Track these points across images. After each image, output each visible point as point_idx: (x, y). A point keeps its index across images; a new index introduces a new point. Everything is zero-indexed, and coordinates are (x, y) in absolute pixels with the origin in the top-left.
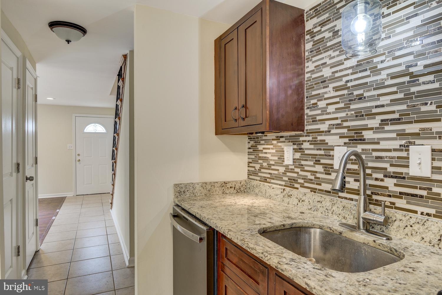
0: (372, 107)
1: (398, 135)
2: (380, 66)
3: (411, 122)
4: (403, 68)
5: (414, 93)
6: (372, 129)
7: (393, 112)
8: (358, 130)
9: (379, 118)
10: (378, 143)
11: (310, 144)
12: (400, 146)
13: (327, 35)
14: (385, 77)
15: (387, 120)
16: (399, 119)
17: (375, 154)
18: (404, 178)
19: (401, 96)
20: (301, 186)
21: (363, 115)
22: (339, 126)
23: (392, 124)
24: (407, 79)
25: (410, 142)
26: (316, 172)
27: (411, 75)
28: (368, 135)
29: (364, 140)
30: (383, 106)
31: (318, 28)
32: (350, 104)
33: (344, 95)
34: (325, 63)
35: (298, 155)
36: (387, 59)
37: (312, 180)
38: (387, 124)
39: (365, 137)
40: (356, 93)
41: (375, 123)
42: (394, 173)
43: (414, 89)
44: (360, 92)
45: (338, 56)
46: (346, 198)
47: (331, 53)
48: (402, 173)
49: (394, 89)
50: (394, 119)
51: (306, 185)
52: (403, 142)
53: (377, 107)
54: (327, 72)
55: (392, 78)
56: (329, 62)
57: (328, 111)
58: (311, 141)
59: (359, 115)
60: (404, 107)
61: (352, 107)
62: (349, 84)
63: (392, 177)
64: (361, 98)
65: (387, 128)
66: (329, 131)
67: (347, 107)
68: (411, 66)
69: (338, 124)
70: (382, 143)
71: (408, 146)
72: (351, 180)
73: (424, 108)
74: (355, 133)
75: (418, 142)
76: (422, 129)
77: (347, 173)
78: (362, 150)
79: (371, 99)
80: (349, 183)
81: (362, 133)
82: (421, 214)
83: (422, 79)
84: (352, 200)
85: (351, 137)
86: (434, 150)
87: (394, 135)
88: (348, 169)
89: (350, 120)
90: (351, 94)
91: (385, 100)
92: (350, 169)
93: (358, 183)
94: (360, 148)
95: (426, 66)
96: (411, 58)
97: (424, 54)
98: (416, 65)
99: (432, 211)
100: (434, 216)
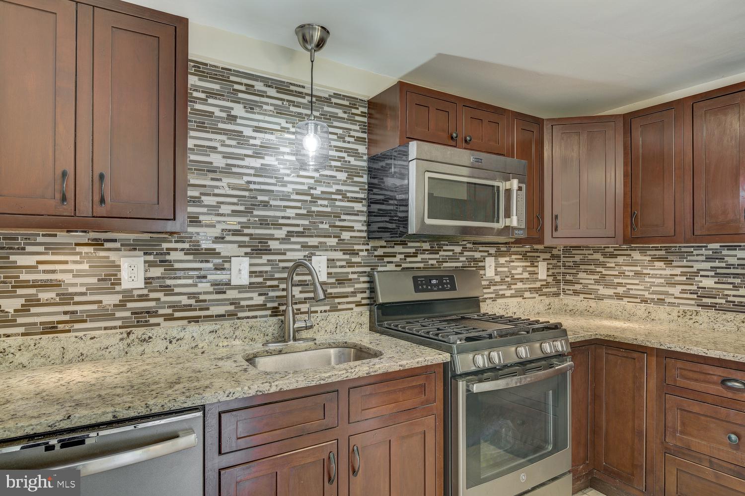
0: (279, 217)
1: (302, 247)
2: (286, 179)
3: (312, 236)
4: (305, 187)
5: (314, 212)
6: (278, 239)
7: (298, 225)
8: (264, 240)
9: (286, 229)
10: (285, 254)
11: (186, 254)
12: (304, 256)
13: (217, 112)
14: (291, 190)
15: (293, 232)
16: (303, 233)
17: (282, 265)
18: (308, 285)
19: (304, 212)
20: (165, 320)
21: (268, 224)
22: (236, 233)
23: (297, 236)
24: (309, 198)
25: (312, 253)
26: (200, 293)
27: (312, 195)
28: (274, 245)
29: (270, 250)
30: (289, 218)
31: (203, 96)
32: (254, 209)
33: (245, 197)
34: (215, 148)
35: (157, 272)
36: (293, 175)
37: (191, 305)
38: (293, 236)
39: (271, 247)
40: (260, 198)
41: (281, 233)
42: (299, 281)
43: (314, 209)
44: (266, 198)
45: (235, 147)
46: (248, 318)
47: (223, 137)
48: (306, 281)
49: (299, 204)
50: (299, 232)
51: (177, 314)
52: (306, 253)
53: (283, 218)
54: (217, 160)
55: (297, 194)
56: (221, 149)
57: (221, 211)
58: (188, 249)
59: (264, 223)
60: (306, 222)
61: (256, 213)
62: (252, 186)
63: (298, 285)
64: (265, 205)
65: (293, 239)
66: (223, 238)
67: (248, 212)
68: (312, 188)
69: (236, 230)
70: (288, 253)
71: (311, 257)
72: (255, 295)
73: (321, 226)
74: (259, 243)
75: (317, 253)
76: (320, 243)
77: (249, 288)
78: (268, 261)
79: (277, 209)
80: (251, 299)
81: (267, 243)
82: (321, 312)
83: (320, 202)
84: (256, 317)
85: (254, 246)
86: (328, 260)
87: (298, 247)
88: (250, 283)
89: (253, 228)
90: (253, 198)
91: (291, 213)
92: (253, 283)
93: (263, 298)
94: (265, 258)
95: (323, 192)
96: (312, 181)
97: (321, 182)
98: (316, 189)
99: (327, 308)
100: (330, 311)
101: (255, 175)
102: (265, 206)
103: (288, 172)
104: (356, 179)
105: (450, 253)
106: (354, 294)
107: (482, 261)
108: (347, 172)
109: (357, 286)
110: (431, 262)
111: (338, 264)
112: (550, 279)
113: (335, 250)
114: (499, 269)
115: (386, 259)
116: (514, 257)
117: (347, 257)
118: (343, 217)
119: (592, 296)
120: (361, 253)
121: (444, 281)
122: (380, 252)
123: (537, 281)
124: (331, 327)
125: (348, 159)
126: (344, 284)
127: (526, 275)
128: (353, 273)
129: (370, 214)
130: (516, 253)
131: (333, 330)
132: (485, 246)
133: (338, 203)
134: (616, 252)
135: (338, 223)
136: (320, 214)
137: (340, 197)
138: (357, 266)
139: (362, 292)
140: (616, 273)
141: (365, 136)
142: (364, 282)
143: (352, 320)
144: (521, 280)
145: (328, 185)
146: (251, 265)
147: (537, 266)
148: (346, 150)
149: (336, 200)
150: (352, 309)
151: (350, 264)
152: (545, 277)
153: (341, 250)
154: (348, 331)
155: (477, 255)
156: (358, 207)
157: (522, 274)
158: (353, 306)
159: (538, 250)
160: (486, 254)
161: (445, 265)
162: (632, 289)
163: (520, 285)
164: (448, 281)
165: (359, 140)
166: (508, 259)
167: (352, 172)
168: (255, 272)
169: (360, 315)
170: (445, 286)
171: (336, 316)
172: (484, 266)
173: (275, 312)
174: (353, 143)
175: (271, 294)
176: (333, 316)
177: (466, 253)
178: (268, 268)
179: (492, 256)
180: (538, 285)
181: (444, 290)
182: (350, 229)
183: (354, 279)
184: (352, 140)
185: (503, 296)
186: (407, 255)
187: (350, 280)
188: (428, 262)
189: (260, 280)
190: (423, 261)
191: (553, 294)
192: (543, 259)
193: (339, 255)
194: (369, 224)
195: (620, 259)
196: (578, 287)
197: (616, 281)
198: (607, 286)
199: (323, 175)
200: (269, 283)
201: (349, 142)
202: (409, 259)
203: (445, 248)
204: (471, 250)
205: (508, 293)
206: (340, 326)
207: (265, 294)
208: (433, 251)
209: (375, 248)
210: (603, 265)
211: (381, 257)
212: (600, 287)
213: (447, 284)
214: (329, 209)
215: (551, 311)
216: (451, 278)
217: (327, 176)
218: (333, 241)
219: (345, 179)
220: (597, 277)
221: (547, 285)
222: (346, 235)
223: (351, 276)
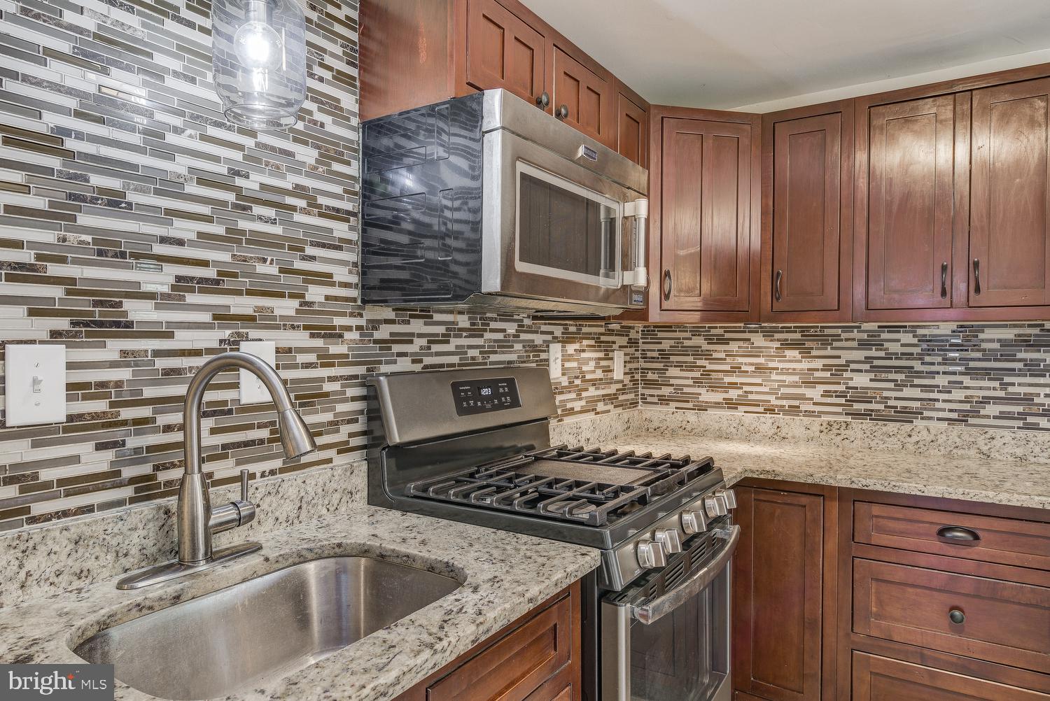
0: (152, 238)
1: (216, 317)
2: (171, 138)
3: (238, 293)
4: (223, 169)
5: (243, 232)
6: (150, 296)
7: (204, 263)
8: (108, 297)
9: (171, 272)
10: (169, 335)
12: (221, 341)
14: (183, 171)
15: (192, 279)
16: (217, 282)
17: (162, 363)
18: (230, 412)
19: (219, 230)
21: (123, 255)
22: (20, 273)
23: (202, 291)
24: (230, 197)
25: (238, 334)
27: (238, 191)
28: (139, 311)
29: (129, 324)
30: (180, 243)
32: (78, 209)
33: (48, 171)
36: (189, 132)
38: (192, 290)
39: (132, 317)
40: (97, 180)
41: (159, 280)
43: (243, 225)
44: (115, 184)
46: (65, 514)
48: (225, 403)
49: (206, 210)
50: (207, 280)
52: (227, 334)
53: (164, 240)
55: (201, 182)
59: (109, 250)
60: (225, 257)
61: (83, 219)
62: (72, 145)
64: (115, 201)
65: (191, 298)
67: (59, 215)
68: (238, 173)
69: (20, 267)
70: (179, 334)
71: (237, 343)
72: (85, 449)
73: (261, 269)
74: (96, 304)
75: (253, 333)
76: (259, 309)
77: (66, 430)
78: (124, 353)
79: (150, 214)
80: (75, 459)
81: (120, 304)
82: (263, 475)
83: (258, 210)
84: (89, 509)
85: (81, 313)
86: (278, 351)
87: (206, 317)
88: (71, 418)
89: (76, 262)
90: (76, 177)
91: (185, 229)
92: (80, 416)
93: (109, 455)
94: (114, 348)
95: (264, 187)
96: (237, 156)
97: (258, 161)
98: (247, 177)
99: (277, 463)
100: (282, 471)
101: (78, 114)
102: (110, 203)
103: (177, 121)
104: (337, 167)
105: (500, 336)
106: (334, 425)
107: (544, 351)
108: (318, 147)
109: (341, 408)
110: (472, 353)
111: (301, 358)
112: (627, 380)
113: (293, 327)
114: (568, 365)
115: (396, 348)
116: (585, 342)
117: (319, 343)
118: (310, 251)
119: (690, 405)
120: (348, 335)
121: (501, 390)
122: (383, 333)
123: (611, 383)
124: (288, 508)
125: (319, 116)
126: (312, 404)
127: (599, 374)
128: (332, 379)
129: (368, 249)
130: (588, 336)
131: (293, 515)
132: (549, 324)
133: (298, 217)
134: (727, 336)
135: (299, 265)
136: (258, 240)
137: (302, 203)
138: (341, 364)
139: (349, 422)
140: (727, 368)
141: (354, 72)
142: (354, 399)
143: (334, 485)
144: (594, 383)
145: (277, 171)
146: (71, 366)
147: (612, 359)
148: (316, 97)
149: (293, 208)
150: (330, 461)
151: (326, 360)
152: (621, 377)
153: (306, 328)
154: (324, 511)
155: (538, 339)
156: (341, 230)
157: (594, 372)
158: (331, 453)
159: (613, 331)
160: (549, 337)
161: (493, 358)
162: (751, 392)
163: (592, 392)
164: (506, 390)
165: (340, 77)
166: (577, 346)
167: (330, 152)
168: (86, 385)
169: (349, 473)
170: (503, 399)
171: (299, 481)
172: (547, 360)
173: (146, 489)
174: (329, 83)
175: (132, 442)
176: (292, 483)
177: (523, 336)
178: (124, 374)
179: (559, 342)
180: (612, 389)
181: (501, 406)
182: (325, 279)
183: (335, 393)
184: (328, 75)
185: (571, 412)
186: (433, 339)
187: (327, 395)
188: (466, 353)
189: (100, 406)
190: (460, 351)
191: (631, 404)
192: (620, 347)
193: (300, 339)
194: (365, 270)
195: (733, 346)
196: (666, 391)
197: (727, 379)
198: (713, 388)
199: (265, 146)
200: (127, 413)
201: (321, 79)
202: (436, 348)
203: (493, 325)
204: (530, 331)
205: (577, 405)
206: (308, 503)
207: (114, 445)
208: (474, 332)
209: (375, 325)
210: (707, 355)
211: (385, 344)
212: (703, 391)
213: (505, 395)
214: (277, 230)
215: (629, 432)
216: (511, 383)
217: (273, 149)
218: (286, 307)
219: (313, 162)
220: (697, 374)
221: (623, 390)
222: (316, 293)
223: (328, 387)
